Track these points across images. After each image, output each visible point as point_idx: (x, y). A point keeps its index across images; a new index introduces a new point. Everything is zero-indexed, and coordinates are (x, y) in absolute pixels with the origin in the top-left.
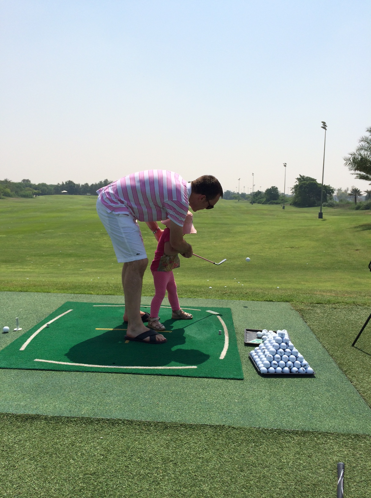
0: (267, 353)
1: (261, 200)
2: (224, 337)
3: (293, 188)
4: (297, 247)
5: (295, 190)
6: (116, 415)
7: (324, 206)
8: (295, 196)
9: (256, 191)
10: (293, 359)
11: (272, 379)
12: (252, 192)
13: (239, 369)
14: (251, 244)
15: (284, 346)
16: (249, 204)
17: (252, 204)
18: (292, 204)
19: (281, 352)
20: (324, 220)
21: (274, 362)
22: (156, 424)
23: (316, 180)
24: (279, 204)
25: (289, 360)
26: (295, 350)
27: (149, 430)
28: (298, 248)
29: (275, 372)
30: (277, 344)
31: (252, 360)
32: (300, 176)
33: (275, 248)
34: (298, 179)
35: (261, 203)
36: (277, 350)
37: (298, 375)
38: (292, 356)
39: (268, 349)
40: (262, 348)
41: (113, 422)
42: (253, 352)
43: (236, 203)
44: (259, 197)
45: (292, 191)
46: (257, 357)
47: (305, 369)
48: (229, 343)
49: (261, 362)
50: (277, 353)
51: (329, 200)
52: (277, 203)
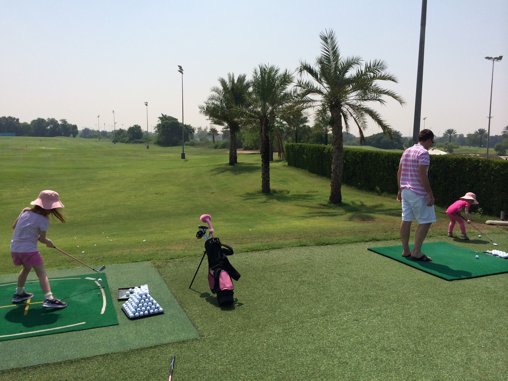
0: (134, 304)
1: (124, 138)
2: (102, 297)
3: (156, 127)
4: (161, 193)
5: (158, 129)
6: (36, 362)
7: (186, 145)
8: (158, 135)
9: (118, 129)
10: (150, 305)
11: (137, 320)
12: (113, 129)
13: (115, 318)
14: (116, 192)
15: (144, 298)
16: (111, 143)
17: (115, 143)
18: (156, 143)
19: (142, 302)
20: (187, 161)
21: (139, 309)
22: (65, 362)
23: (177, 119)
24: (143, 143)
25: (148, 306)
26: (151, 299)
27: (61, 366)
28: (163, 194)
29: (139, 315)
30: (140, 297)
31: (124, 311)
32: (162, 115)
33: (141, 196)
34: (160, 118)
35: (124, 143)
36: (140, 301)
37: (154, 314)
38: (150, 303)
39: (134, 301)
40: (130, 301)
41: (35, 367)
42: (124, 305)
43: (96, 141)
44: (121, 135)
45: (155, 130)
46: (127, 307)
47: (158, 310)
48: (107, 302)
49: (130, 311)
50: (140, 303)
51: (190, 139)
52: (141, 142)
